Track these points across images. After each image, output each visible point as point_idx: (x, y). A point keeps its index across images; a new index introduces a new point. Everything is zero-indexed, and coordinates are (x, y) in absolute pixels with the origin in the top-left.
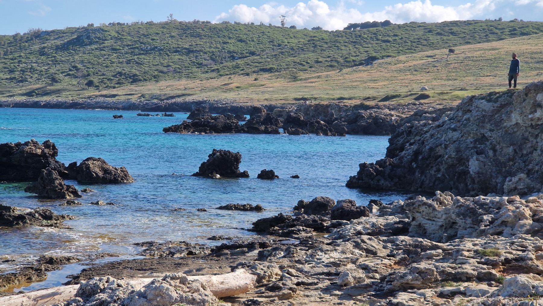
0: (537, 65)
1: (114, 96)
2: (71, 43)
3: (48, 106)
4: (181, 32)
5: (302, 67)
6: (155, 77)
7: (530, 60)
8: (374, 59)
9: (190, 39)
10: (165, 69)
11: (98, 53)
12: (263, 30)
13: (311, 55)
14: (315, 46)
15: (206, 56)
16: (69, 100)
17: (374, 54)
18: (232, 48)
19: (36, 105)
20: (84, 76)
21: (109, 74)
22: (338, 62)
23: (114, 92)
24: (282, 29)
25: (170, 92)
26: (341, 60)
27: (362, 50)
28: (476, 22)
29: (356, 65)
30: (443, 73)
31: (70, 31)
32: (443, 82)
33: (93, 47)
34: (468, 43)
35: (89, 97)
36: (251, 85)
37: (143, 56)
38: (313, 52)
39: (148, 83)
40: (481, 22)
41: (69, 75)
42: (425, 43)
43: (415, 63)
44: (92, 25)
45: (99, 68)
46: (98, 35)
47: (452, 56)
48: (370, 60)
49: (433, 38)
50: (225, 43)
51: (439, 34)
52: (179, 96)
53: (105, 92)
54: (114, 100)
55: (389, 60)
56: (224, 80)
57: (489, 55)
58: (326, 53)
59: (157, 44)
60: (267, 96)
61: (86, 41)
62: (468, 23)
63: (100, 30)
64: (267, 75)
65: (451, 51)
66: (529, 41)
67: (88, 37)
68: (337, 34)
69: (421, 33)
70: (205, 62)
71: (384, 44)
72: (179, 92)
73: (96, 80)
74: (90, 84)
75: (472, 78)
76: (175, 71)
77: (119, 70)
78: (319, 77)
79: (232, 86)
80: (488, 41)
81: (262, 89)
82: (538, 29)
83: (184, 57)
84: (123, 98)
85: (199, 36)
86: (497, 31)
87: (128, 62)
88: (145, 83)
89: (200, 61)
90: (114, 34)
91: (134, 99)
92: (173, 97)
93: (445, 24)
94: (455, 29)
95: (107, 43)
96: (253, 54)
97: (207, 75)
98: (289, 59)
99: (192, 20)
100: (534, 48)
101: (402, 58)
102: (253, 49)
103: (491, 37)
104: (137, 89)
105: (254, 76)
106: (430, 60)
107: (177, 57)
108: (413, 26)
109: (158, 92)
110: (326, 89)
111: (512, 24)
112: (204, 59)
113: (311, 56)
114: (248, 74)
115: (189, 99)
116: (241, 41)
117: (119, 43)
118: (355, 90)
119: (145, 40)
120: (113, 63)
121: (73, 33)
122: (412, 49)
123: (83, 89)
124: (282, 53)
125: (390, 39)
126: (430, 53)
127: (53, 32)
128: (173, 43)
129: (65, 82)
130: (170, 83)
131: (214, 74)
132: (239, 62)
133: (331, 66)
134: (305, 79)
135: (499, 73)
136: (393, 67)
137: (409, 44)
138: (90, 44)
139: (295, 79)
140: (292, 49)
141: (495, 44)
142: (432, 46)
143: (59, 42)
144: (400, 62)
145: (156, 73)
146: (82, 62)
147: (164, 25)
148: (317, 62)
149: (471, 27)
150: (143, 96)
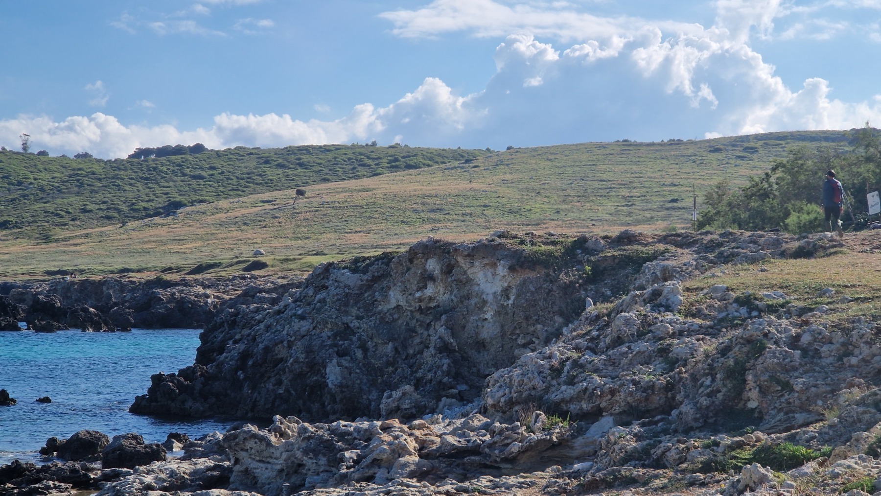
0: (432, 215)
5: (58, 220)
7: (421, 208)
8: (180, 205)
13: (74, 200)
14: (81, 185)
17: (178, 198)
22: (119, 211)
24: (24, 155)
26: (125, 208)
27: (158, 191)
28: (337, 150)
29: (149, 216)
30: (289, 228)
32: (288, 243)
34: (326, 180)
38: (78, 194)
40: (346, 148)
42: (260, 180)
43: (244, 211)
47: (302, 201)
48: (172, 208)
49: (271, 173)
51: (280, 166)
55: (202, 207)
57: (357, 198)
58: (100, 197)
62: (325, 149)
65: (300, 193)
66: (418, 178)
68: (117, 165)
69: (252, 164)
71: (194, 182)
75: (332, 235)
78: (86, 236)
80: (357, 177)
82: (432, 159)
86: (370, 162)
93: (289, 152)
94: (305, 158)
98: (37, 206)
100: (426, 190)
101: (223, 203)
103: (362, 171)
106: (267, 206)
108: (240, 154)
110: (99, 256)
111: (392, 152)
113: (75, 202)
118: (148, 257)
122: (238, 190)
124: (24, 196)
125: (204, 174)
126: (266, 196)
133: (108, 218)
134: (64, 240)
136: (210, 219)
137: (235, 182)
139: (47, 239)
140: (42, 190)
141: (367, 182)
142: (270, 185)
144: (220, 210)
148: (84, 211)
149: (330, 156)
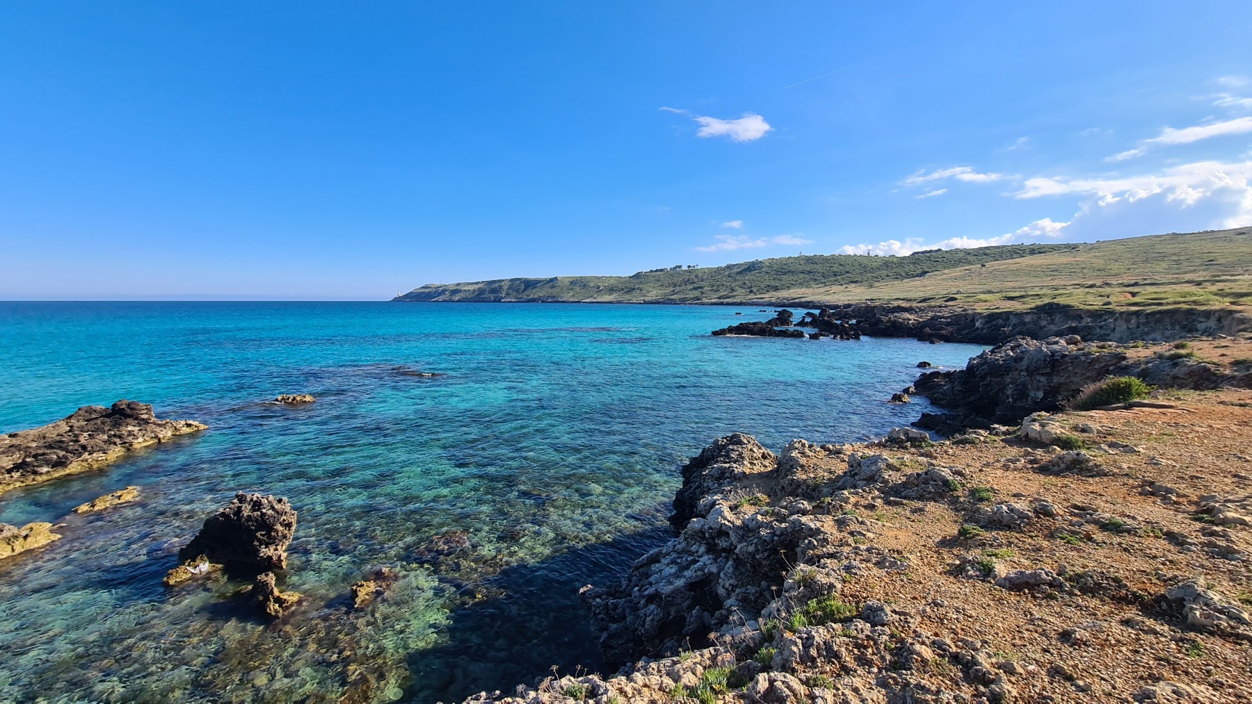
1: (763, 298)
2: (745, 270)
4: (806, 261)
5: (876, 280)
6: (787, 287)
7: (1046, 270)
8: (926, 272)
9: (811, 265)
10: (794, 283)
11: (758, 275)
12: (856, 258)
13: (884, 272)
14: (887, 266)
15: (819, 275)
16: (739, 301)
17: (927, 270)
18: (835, 270)
20: (749, 288)
21: (763, 286)
22: (901, 275)
23: (763, 296)
24: (868, 256)
25: (794, 296)
26: (904, 274)
27: (919, 267)
29: (913, 277)
30: (976, 280)
32: (975, 286)
34: (997, 260)
35: (750, 299)
36: (843, 291)
37: (783, 276)
38: (886, 269)
40: (1007, 246)
41: (741, 287)
42: (964, 261)
43: (955, 274)
44: (758, 260)
45: (758, 283)
46: (760, 265)
47: (984, 269)
48: (924, 273)
49: (969, 258)
50: (831, 266)
52: (798, 298)
53: (758, 296)
55: (937, 273)
56: (827, 288)
57: (1012, 267)
58: (895, 270)
59: (791, 269)
60: (850, 298)
61: (753, 269)
62: (998, 247)
63: (761, 262)
64: (853, 285)
65: (983, 266)
67: (754, 267)
68: (904, 258)
69: (962, 255)
70: (817, 279)
71: (935, 264)
72: (799, 296)
73: (754, 289)
74: (751, 292)
76: (800, 284)
77: (768, 284)
78: (886, 285)
79: (830, 292)
80: (1013, 258)
81: (849, 293)
83: (806, 276)
84: (767, 300)
85: (816, 263)
86: (1020, 251)
87: (774, 279)
89: (815, 277)
90: (768, 264)
91: (773, 300)
93: (980, 249)
94: (987, 252)
95: (763, 270)
96: (848, 272)
97: (817, 285)
98: (870, 275)
99: (813, 255)
100: (1049, 262)
101: (946, 271)
102: (847, 270)
103: (1015, 256)
105: (846, 286)
106: (967, 271)
107: (802, 276)
108: (957, 251)
110: (889, 293)
111: (1032, 247)
112: (818, 277)
114: (842, 285)
115: (803, 300)
116: (841, 265)
117: (770, 269)
118: (909, 293)
119: (785, 267)
120: (766, 280)
121: (746, 265)
122: (954, 266)
123: (747, 295)
124: (865, 271)
125: (939, 260)
126: (967, 267)
127: (737, 264)
128: (800, 268)
130: (795, 290)
131: (822, 285)
132: (838, 277)
133: (896, 278)
134: (877, 286)
136: (939, 278)
137: (953, 262)
138: (755, 270)
139: (871, 286)
140: (873, 269)
141: (1017, 260)
142: (969, 263)
144: (945, 274)
145: (789, 285)
146: (749, 280)
147: (796, 258)
148: (887, 276)
149: (1000, 250)
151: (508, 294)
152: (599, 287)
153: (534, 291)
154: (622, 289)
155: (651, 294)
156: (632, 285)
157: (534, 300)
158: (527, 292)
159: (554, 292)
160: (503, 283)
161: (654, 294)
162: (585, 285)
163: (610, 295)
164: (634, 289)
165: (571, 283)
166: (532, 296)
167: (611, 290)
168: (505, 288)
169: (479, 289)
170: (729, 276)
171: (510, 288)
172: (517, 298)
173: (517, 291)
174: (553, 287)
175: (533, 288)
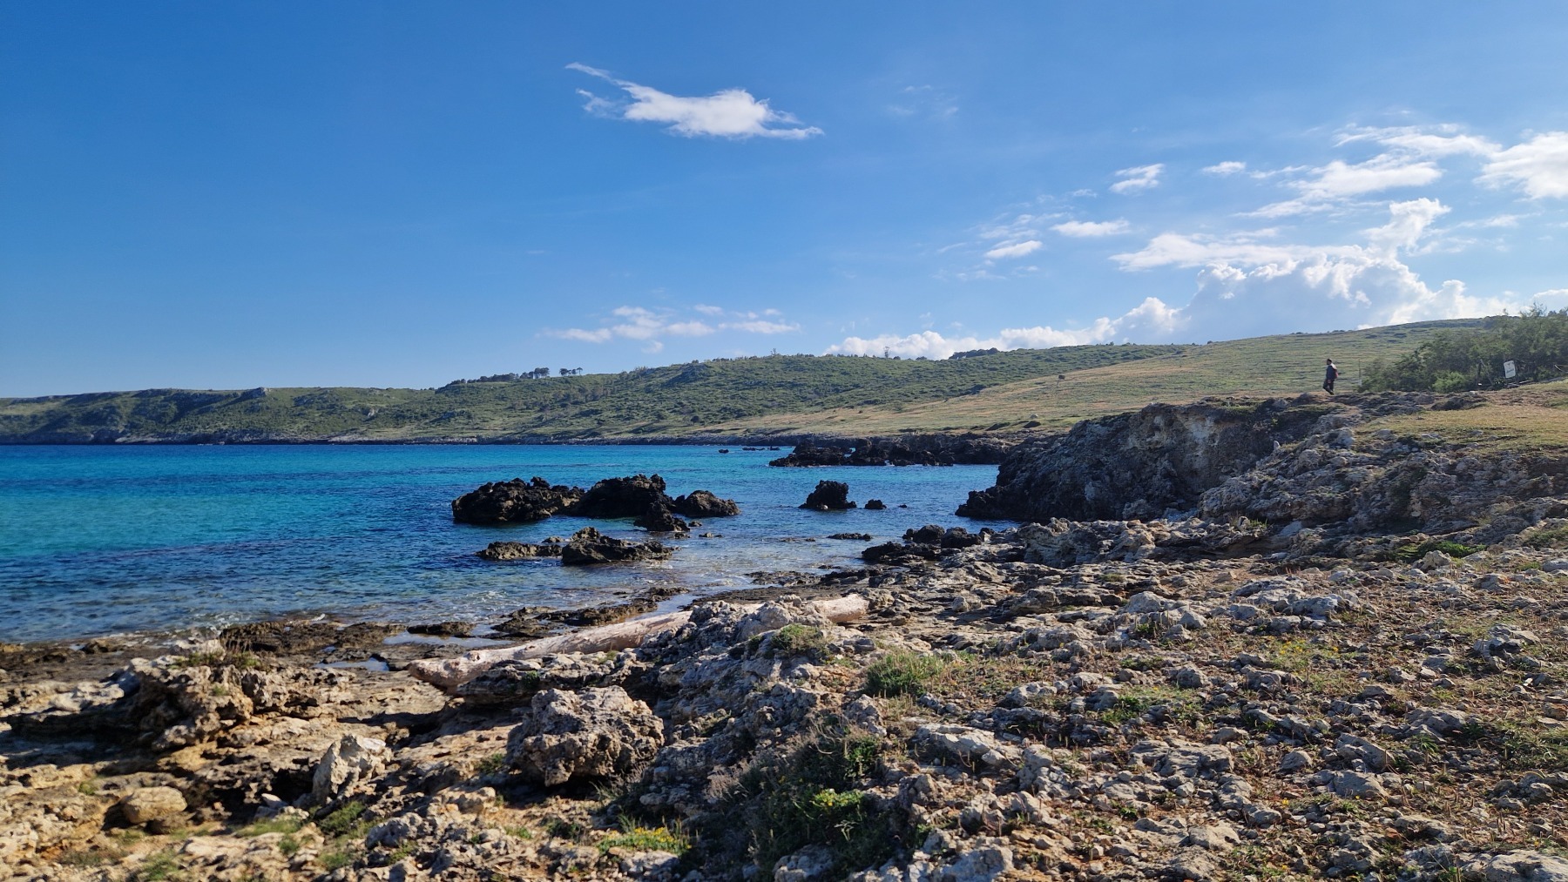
0: (1153, 390)
1: (720, 431)
2: (677, 379)
3: (655, 442)
4: (785, 366)
5: (906, 399)
6: (759, 411)
7: (1145, 385)
8: (981, 387)
9: (795, 373)
10: (770, 404)
11: (702, 389)
12: (867, 361)
13: (915, 385)
14: (920, 377)
15: (810, 389)
16: (675, 436)
17: (981, 383)
18: (836, 381)
19: (643, 442)
20: (690, 412)
21: (714, 410)
22: (943, 392)
23: (719, 427)
24: (886, 359)
25: (774, 426)
26: (947, 390)
27: (968, 378)
28: (1086, 347)
29: (962, 394)
30: (1054, 400)
31: (675, 368)
32: (1054, 409)
33: (698, 383)
34: (1079, 369)
35: (695, 433)
36: (856, 418)
37: (747, 391)
38: (918, 382)
39: (753, 418)
40: (1092, 347)
41: (674, 411)
42: (1034, 369)
43: (1024, 390)
44: (697, 361)
45: (704, 403)
46: (703, 372)
47: (1063, 382)
48: (977, 389)
49: (1041, 365)
50: (828, 376)
51: (1047, 360)
52: (784, 430)
53: (710, 428)
54: (719, 434)
55: (996, 388)
56: (829, 413)
57: (1101, 380)
58: (931, 384)
59: (760, 379)
60: (872, 429)
61: (691, 377)
62: (1078, 348)
63: (705, 366)
64: (871, 407)
66: (1143, 365)
67: (693, 374)
68: (942, 363)
69: (1029, 359)
70: (809, 396)
71: (991, 372)
72: (784, 426)
73: (701, 416)
74: (695, 420)
75: (1084, 404)
76: (779, 405)
77: (724, 405)
78: (924, 408)
79: (836, 419)
80: (1100, 366)
81: (866, 421)
82: (1152, 352)
83: (788, 392)
84: (728, 433)
85: (802, 369)
86: (1109, 356)
87: (733, 397)
88: (750, 418)
89: (804, 395)
90: (718, 370)
91: (739, 434)
92: (778, 432)
93: (1054, 350)
94: (1065, 355)
95: (712, 379)
96: (857, 386)
97: (811, 409)
98: (894, 390)
99: (795, 354)
100: (1149, 373)
101: (1010, 385)
102: (856, 382)
103: (1103, 362)
104: (743, 423)
105: (859, 408)
106: (1039, 386)
107: (781, 391)
108: (1020, 353)
109: (763, 427)
110: (931, 420)
111: (1124, 348)
112: (808, 392)
113: (916, 387)
114: (852, 407)
115: (794, 433)
116: (845, 373)
117: (724, 379)
118: (961, 420)
119: (749, 375)
120: (717, 398)
121: (678, 370)
122: (1020, 377)
123: (689, 425)
124: (886, 384)
125: (997, 367)
126: (1039, 380)
127: (658, 369)
128: (777, 378)
129: (671, 419)
130: (775, 417)
131: (819, 408)
132: (843, 394)
133: (937, 396)
134: (911, 410)
135: (1112, 398)
136: (1001, 396)
137: (1017, 371)
138: (695, 380)
139: (900, 410)
140: (897, 380)
141: (1107, 369)
142: (1041, 373)
143: (664, 380)
144: (1008, 390)
145: (761, 408)
146: (687, 398)
147: (767, 360)
148: (922, 392)
149: (1082, 353)
150: (748, 430)
151: (132, 427)
152: (366, 411)
153: (204, 418)
154: (425, 416)
155: (492, 424)
156: (446, 408)
157: (206, 439)
158: (184, 421)
159: (257, 420)
160: (118, 401)
161: (497, 425)
162: (332, 406)
163: (397, 426)
164: (452, 415)
165: (298, 401)
166: (199, 431)
167: (399, 417)
168: (126, 411)
169: (49, 413)
170: (648, 391)
171: (138, 411)
172: (160, 435)
173: (159, 419)
174: (252, 410)
175: (201, 412)
